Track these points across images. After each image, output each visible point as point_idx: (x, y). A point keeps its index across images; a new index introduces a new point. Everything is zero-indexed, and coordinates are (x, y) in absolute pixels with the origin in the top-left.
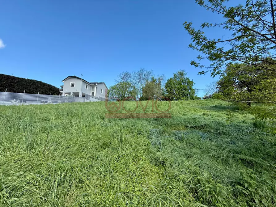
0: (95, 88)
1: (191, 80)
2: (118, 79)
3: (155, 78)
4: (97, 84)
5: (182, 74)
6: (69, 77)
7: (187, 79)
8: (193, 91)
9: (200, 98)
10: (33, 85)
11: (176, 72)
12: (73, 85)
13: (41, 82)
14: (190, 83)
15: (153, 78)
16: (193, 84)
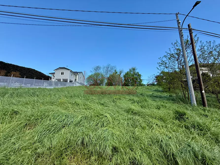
0: (77, 76)
1: (140, 74)
2: (92, 70)
3: (117, 71)
4: (79, 73)
5: (134, 69)
6: (60, 68)
7: (138, 73)
8: (141, 81)
9: (145, 85)
10: (29, 72)
11: (131, 68)
12: (62, 74)
13: (34, 70)
14: (139, 76)
15: (116, 71)
16: (141, 76)
